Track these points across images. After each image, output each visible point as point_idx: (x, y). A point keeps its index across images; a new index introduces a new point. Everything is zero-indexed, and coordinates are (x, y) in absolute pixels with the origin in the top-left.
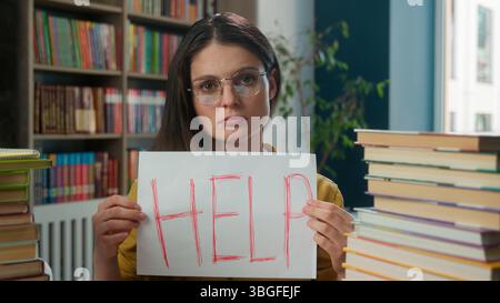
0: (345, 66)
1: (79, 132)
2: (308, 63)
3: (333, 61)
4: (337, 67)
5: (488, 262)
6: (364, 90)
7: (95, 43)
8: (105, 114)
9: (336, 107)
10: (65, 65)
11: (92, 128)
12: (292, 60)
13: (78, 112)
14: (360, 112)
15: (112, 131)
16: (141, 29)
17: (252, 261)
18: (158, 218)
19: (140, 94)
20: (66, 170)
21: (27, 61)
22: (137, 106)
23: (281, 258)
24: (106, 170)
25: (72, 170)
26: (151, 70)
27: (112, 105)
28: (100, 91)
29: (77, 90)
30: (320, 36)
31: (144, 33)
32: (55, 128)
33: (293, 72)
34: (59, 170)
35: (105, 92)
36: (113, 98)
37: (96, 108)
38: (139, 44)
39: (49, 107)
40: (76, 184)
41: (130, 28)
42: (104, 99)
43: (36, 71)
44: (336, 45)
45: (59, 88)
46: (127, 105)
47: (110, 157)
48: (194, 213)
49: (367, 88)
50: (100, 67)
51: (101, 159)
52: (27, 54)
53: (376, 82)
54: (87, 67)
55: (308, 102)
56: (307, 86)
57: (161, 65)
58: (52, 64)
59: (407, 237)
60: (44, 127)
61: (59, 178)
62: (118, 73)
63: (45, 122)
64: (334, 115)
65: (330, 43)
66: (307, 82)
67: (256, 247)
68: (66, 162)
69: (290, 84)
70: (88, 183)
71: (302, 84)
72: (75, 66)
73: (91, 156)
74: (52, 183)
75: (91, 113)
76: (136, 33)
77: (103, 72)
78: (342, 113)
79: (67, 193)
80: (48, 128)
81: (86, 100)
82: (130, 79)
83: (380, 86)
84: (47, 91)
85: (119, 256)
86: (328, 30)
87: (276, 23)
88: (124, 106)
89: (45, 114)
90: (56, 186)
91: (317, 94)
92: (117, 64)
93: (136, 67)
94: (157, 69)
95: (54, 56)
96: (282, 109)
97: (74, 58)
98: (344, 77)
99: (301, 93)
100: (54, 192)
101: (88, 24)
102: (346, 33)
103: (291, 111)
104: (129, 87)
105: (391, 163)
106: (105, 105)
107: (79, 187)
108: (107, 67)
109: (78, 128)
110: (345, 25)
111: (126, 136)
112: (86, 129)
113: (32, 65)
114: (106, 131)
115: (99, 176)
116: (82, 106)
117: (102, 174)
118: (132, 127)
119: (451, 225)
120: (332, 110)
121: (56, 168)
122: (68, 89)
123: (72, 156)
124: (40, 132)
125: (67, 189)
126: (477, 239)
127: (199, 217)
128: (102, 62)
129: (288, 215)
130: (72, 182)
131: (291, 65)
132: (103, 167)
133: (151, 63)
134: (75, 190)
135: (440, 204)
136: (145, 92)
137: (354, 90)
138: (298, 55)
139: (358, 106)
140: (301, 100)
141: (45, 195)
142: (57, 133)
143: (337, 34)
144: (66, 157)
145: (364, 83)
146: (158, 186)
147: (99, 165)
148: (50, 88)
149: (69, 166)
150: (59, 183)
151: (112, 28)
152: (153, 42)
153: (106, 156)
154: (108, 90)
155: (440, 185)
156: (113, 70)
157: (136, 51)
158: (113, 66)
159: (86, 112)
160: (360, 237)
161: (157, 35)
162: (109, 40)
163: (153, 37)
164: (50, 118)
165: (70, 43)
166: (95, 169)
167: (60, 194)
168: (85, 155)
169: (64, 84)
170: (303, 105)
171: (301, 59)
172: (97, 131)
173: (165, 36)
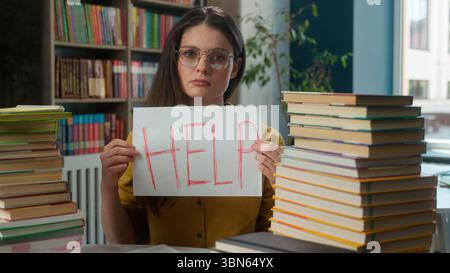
0: (314, 41)
1: (91, 97)
2: (283, 39)
3: (303, 37)
4: (307, 42)
5: (360, 178)
6: (330, 62)
7: (105, 24)
8: (113, 82)
9: (307, 76)
10: (80, 42)
11: (103, 94)
12: (270, 36)
13: (90, 80)
14: (328, 79)
15: (119, 96)
16: (142, 11)
17: (216, 184)
18: (148, 154)
19: (142, 65)
20: (81, 128)
21: (49, 39)
22: (139, 75)
23: (237, 182)
24: (114, 128)
25: (86, 128)
26: (151, 45)
27: (118, 74)
28: (109, 63)
29: (90, 62)
30: (293, 16)
31: (145, 15)
32: (72, 93)
33: (270, 46)
34: (75, 128)
35: (113, 64)
36: (119, 69)
37: (105, 77)
38: (141, 23)
39: (67, 76)
40: (89, 140)
41: (133, 11)
42: (112, 68)
43: (57, 47)
44: (307, 23)
45: (75, 61)
46: (131, 75)
47: (117, 118)
48: (173, 151)
49: (333, 60)
50: (109, 43)
51: (109, 119)
52: (49, 32)
53: (341, 55)
54: (98, 43)
55: (283, 71)
56: (283, 59)
57: (159, 41)
58: (69, 41)
59: (314, 165)
60: (63, 92)
61: (76, 134)
62: (124, 48)
63: (64, 88)
64: (305, 83)
65: (302, 23)
66: (282, 55)
67: (218, 174)
68: (81, 121)
69: (268, 56)
70: (99, 139)
71: (278, 56)
72: (88, 43)
73: (101, 117)
74: (70, 138)
75: (101, 82)
76: (139, 14)
77: (111, 47)
78: (312, 81)
79: (82, 147)
80: (66, 93)
81: (97, 70)
82: (133, 52)
83: (344, 58)
84: (65, 63)
85: (120, 190)
86: (300, 11)
87: (256, 5)
88: (129, 75)
89: (64, 82)
90: (73, 141)
91: (291, 65)
92: (123, 41)
93: (138, 42)
94: (156, 44)
95: (71, 35)
96: (261, 78)
97: (87, 36)
98: (314, 50)
99: (277, 65)
100: (71, 146)
101: (99, 8)
102: (315, 13)
103: (269, 79)
104: (133, 59)
105: (304, 115)
106: (113, 75)
107: (92, 142)
108: (114, 44)
109: (91, 93)
110: (314, 6)
111: (130, 100)
112: (97, 94)
113: (53, 42)
114: (114, 96)
115: (108, 133)
116: (94, 76)
117: (111, 131)
118: (136, 93)
119: (340, 155)
120: (303, 78)
121: (73, 126)
122: (82, 61)
123: (86, 117)
124: (60, 97)
125: (82, 143)
126: (353, 164)
127: (177, 153)
128: (110, 39)
129: (241, 151)
130: (86, 138)
131: (269, 41)
132: (111, 126)
133: (151, 40)
134: (89, 145)
135: (335, 141)
136: (146, 64)
137: (322, 62)
138: (274, 33)
139: (326, 75)
140: (277, 71)
141: (65, 149)
142: (74, 98)
143: (308, 14)
144: (81, 118)
145: (330, 55)
146: (148, 132)
147: (108, 124)
148: (67, 60)
149: (84, 125)
150: (76, 138)
151: (118, 10)
152: (152, 22)
153: (114, 116)
154: (116, 62)
155: (334, 128)
156: (119, 45)
157: (139, 30)
158: (120, 42)
159: (97, 80)
160: (284, 166)
161: (156, 16)
162: (116, 20)
163: (153, 17)
164: (68, 85)
165: (84, 23)
166: (105, 127)
167: (77, 148)
168: (97, 116)
169: (79, 57)
170: (279, 74)
171: (277, 35)
172: (107, 96)
173: (163, 16)
